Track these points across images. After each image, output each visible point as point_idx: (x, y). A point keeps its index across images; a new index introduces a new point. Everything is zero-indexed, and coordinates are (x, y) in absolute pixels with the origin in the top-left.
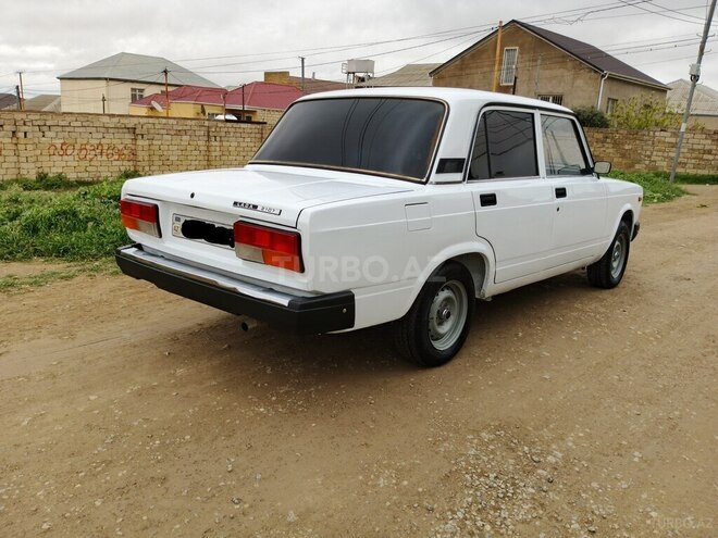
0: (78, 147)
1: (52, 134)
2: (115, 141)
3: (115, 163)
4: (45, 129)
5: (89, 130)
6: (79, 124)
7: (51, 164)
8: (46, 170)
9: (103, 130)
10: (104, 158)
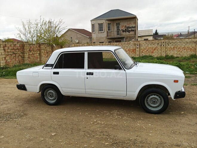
0: (178, 48)
1: (171, 45)
2: (189, 46)
3: (189, 52)
4: (169, 44)
5: (182, 43)
6: (179, 42)
7: (170, 52)
8: (168, 54)
9: (186, 43)
10: (186, 51)
